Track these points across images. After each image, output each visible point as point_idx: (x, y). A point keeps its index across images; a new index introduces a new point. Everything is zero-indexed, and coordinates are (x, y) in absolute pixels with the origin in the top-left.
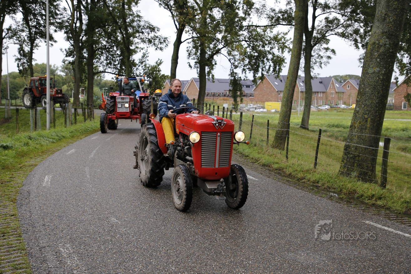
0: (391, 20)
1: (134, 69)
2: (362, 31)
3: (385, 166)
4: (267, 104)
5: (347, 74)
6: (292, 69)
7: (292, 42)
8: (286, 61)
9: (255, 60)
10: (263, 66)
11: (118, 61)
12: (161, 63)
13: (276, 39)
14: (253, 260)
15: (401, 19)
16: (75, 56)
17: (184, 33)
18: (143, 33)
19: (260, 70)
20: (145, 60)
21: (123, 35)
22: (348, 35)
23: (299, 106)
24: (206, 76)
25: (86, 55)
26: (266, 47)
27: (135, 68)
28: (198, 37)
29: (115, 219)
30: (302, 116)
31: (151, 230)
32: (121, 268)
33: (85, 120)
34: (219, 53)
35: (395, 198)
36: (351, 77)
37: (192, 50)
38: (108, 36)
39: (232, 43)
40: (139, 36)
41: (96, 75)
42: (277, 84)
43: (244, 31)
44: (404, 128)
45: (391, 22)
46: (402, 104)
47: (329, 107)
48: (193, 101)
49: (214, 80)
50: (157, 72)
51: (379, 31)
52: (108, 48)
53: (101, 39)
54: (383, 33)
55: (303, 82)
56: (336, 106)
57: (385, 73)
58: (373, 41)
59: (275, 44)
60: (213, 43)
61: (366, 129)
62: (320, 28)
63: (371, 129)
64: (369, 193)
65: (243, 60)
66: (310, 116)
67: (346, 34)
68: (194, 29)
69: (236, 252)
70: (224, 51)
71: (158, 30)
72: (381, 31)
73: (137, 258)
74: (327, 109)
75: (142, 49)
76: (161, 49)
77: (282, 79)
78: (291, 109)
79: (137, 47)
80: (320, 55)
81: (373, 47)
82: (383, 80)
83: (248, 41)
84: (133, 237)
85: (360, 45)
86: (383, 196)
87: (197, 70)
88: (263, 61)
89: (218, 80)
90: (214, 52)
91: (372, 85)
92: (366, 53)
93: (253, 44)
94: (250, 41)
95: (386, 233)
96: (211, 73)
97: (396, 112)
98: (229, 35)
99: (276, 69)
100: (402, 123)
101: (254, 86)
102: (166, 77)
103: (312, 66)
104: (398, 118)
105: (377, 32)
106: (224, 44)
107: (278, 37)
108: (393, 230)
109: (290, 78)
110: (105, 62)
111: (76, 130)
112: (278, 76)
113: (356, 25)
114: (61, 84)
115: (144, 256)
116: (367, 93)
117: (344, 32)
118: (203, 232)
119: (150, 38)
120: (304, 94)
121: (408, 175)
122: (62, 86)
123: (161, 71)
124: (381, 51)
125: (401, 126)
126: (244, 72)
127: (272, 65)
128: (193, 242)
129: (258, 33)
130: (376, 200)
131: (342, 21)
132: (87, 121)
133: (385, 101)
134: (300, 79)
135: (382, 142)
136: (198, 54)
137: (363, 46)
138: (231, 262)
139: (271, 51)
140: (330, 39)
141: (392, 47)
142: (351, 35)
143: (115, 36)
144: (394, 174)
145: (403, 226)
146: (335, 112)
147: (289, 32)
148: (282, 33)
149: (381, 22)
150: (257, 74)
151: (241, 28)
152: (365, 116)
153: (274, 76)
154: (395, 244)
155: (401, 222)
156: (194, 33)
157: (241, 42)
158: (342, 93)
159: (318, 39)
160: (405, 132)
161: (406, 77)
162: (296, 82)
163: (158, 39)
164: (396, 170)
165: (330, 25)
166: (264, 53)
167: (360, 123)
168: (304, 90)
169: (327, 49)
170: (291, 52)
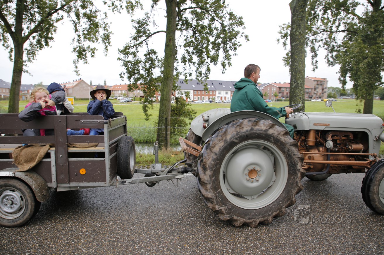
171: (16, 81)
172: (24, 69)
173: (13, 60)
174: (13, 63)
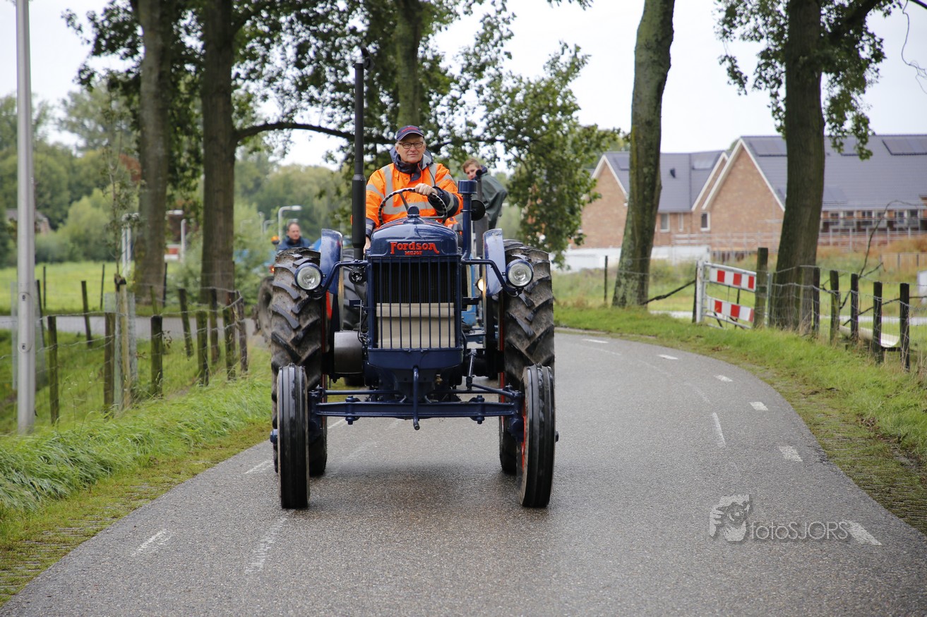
1: (438, 103)
11: (355, 64)
12: (575, 66)
16: (141, 49)
20: (493, 53)
24: (824, 125)
25: (193, 42)
27: (444, 101)
33: (204, 374)
41: (244, 143)
48: (754, 260)
49: (867, 147)
50: (559, 116)
87: (775, 95)
89: (886, 141)
96: (853, 109)
102: (604, 141)
110: (292, 72)
111: (162, 430)
114: (66, 195)
122: (70, 203)
123: (577, 108)
132: (212, 380)
136: (780, 7)
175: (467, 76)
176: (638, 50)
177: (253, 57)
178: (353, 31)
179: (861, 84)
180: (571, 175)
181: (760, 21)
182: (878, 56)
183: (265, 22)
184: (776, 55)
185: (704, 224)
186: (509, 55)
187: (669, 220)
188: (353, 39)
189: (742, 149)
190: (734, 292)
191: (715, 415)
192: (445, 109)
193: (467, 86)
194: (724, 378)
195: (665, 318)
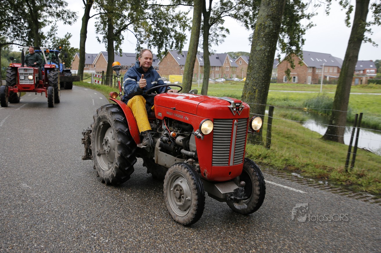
0: (274, 5)
1: (43, 41)
2: (251, 13)
3: (269, 130)
4: (170, 77)
5: (240, 51)
6: (192, 45)
7: (192, 21)
8: (187, 38)
9: (160, 36)
10: (167, 42)
11: (26, 33)
12: (70, 37)
13: (178, 17)
14: (158, 215)
15: (282, 4)
17: (92, 8)
18: (51, 7)
19: (164, 46)
20: (53, 33)
21: (30, 8)
22: (240, 17)
23: (199, 79)
24: (114, 50)
26: (169, 25)
27: (44, 41)
28: (105, 13)
29: (26, 185)
30: (201, 88)
31: (62, 194)
32: (32, 230)
34: (126, 29)
35: (277, 157)
36: (242, 53)
37: (100, 25)
38: (15, 8)
39: (138, 20)
40: (47, 9)
41: (3, 46)
42: (179, 59)
43: (149, 9)
44: (285, 98)
45: (274, 7)
46: (283, 78)
47: (225, 80)
48: (102, 73)
49: (122, 54)
50: (67, 45)
51: (265, 14)
52: (15, 20)
53: (7, 11)
54: (268, 16)
55: (202, 57)
56: (231, 79)
57: (269, 50)
58: (260, 22)
59: (178, 23)
60: (120, 19)
61: (254, 99)
62: (216, 9)
63: (259, 99)
64: (257, 153)
65: (148, 36)
66: (209, 88)
67: (238, 16)
68: (102, 5)
69: (142, 209)
70: (131, 27)
71: (66, 5)
72: (266, 14)
73: (49, 220)
74: (223, 82)
75: (51, 22)
76: (70, 23)
77: (184, 54)
78: (191, 81)
79: (45, 21)
80: (216, 34)
81: (260, 28)
82: (268, 56)
83: (153, 19)
84: (45, 201)
85: (250, 26)
86: (268, 155)
87: (106, 44)
88: (166, 38)
89: (126, 54)
90: (121, 28)
91: (259, 61)
92: (254, 33)
93: (158, 22)
94: (155, 19)
95: (270, 186)
96: (119, 48)
97: (279, 84)
98: (135, 13)
99: (178, 45)
100: (283, 94)
101: (158, 60)
102: (75, 50)
103: (210, 44)
104: (280, 90)
105: (263, 14)
106: (131, 21)
107: (180, 16)
108: (275, 183)
109: (191, 53)
112: (180, 52)
113: (247, 8)
115: (55, 218)
116: (256, 68)
117: (237, 14)
118: (112, 193)
119: (58, 12)
120: (204, 68)
121: (287, 137)
123: (70, 44)
124: (266, 31)
125: (283, 96)
126: (149, 47)
127: (175, 41)
128: (103, 202)
129: (161, 12)
130: (262, 159)
131: (235, 4)
133: (270, 74)
134: (199, 54)
135: (267, 110)
136: (106, 29)
137: (252, 27)
138: (138, 218)
139: (174, 29)
140: (224, 20)
141: (275, 28)
142: (243, 17)
143: (22, 8)
144: (277, 136)
145: (283, 179)
146: (230, 84)
147: (189, 12)
148: (183, 12)
149: (266, 6)
150: (162, 49)
151: (146, 6)
152: (254, 87)
153: (177, 51)
154: (276, 195)
155: (282, 176)
156: (102, 9)
157: (147, 20)
158: (235, 68)
159: (214, 19)
160: (286, 101)
161: (286, 55)
162: (195, 57)
163: (66, 13)
164: (278, 133)
165: (225, 7)
166: (168, 31)
167: (250, 93)
168: (203, 65)
169: (222, 28)
170: (191, 30)
171: (350, 56)
172: (365, 37)
173: (352, 25)
174: (351, 28)
175: (48, 37)
176: (81, 34)
177: (4, 30)
178: (25, 26)
179: (120, 44)
180: (69, 56)
181: (103, 31)
182: (123, 39)
183: (7, 23)
184: (106, 37)
185: (95, 67)
186: (57, 33)
187: (88, 66)
188: (25, 28)
189: (101, 54)
190: (98, 78)
191: (93, 100)
192: (44, 43)
193: (48, 38)
194: (95, 93)
195: (86, 83)
